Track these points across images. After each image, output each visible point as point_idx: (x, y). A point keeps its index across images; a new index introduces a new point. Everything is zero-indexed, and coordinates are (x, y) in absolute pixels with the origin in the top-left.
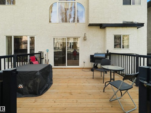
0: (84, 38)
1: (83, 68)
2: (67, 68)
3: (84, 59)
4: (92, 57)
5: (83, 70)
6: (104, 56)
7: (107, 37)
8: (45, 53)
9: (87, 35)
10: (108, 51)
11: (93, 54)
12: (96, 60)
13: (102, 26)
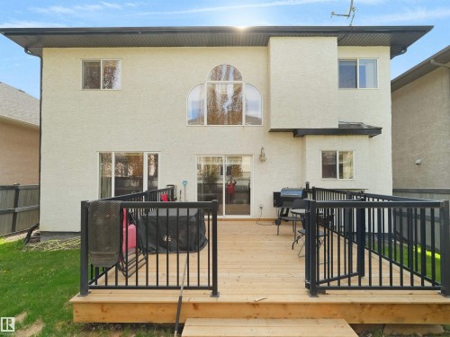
0: (261, 156)
1: (259, 220)
2: (225, 220)
3: (261, 199)
4: (276, 195)
5: (260, 222)
6: (299, 194)
7: (307, 156)
8: (179, 187)
9: (266, 152)
10: (307, 185)
11: (279, 190)
12: (285, 203)
13: (297, 133)
